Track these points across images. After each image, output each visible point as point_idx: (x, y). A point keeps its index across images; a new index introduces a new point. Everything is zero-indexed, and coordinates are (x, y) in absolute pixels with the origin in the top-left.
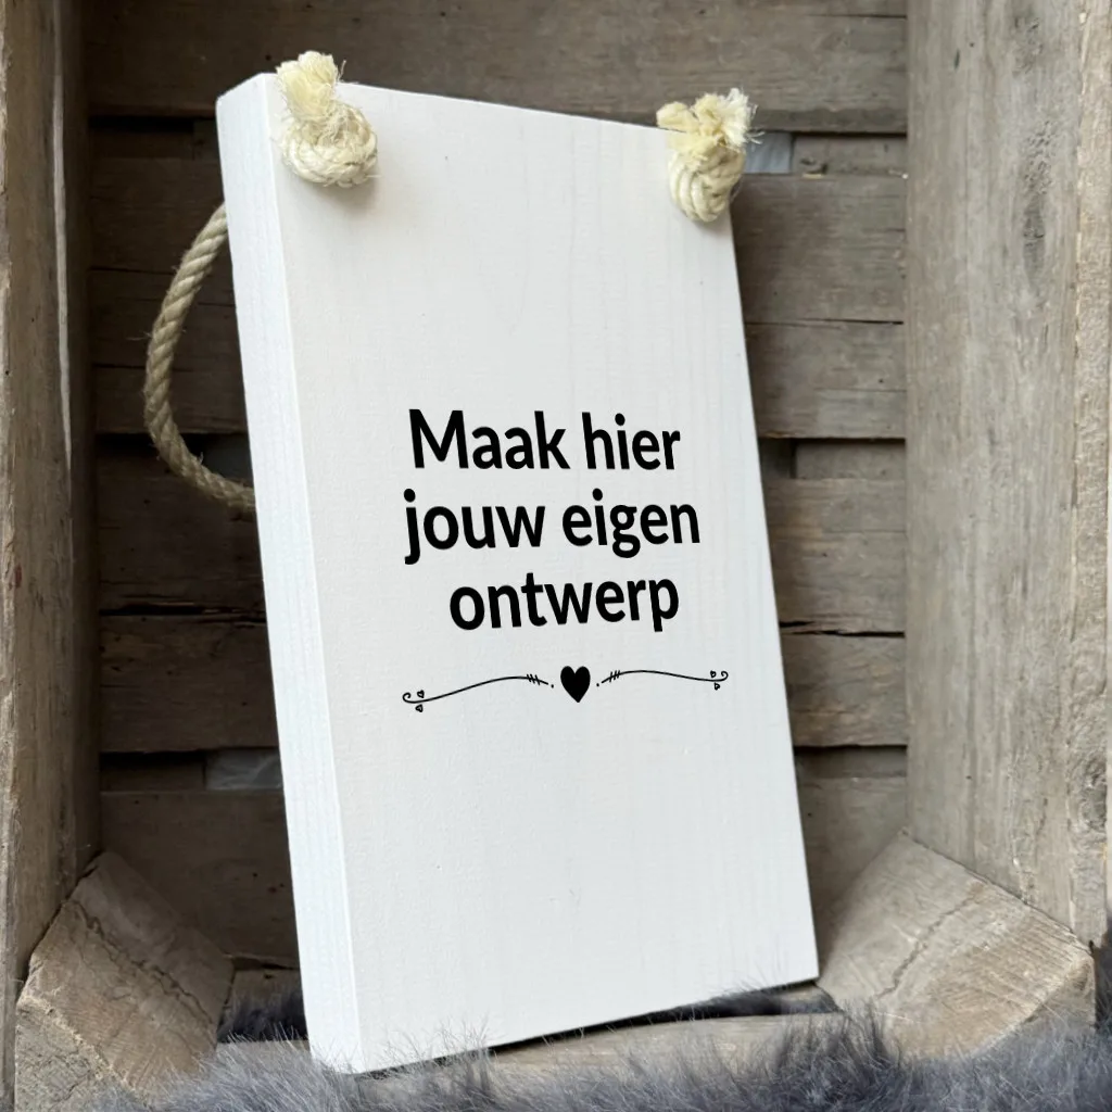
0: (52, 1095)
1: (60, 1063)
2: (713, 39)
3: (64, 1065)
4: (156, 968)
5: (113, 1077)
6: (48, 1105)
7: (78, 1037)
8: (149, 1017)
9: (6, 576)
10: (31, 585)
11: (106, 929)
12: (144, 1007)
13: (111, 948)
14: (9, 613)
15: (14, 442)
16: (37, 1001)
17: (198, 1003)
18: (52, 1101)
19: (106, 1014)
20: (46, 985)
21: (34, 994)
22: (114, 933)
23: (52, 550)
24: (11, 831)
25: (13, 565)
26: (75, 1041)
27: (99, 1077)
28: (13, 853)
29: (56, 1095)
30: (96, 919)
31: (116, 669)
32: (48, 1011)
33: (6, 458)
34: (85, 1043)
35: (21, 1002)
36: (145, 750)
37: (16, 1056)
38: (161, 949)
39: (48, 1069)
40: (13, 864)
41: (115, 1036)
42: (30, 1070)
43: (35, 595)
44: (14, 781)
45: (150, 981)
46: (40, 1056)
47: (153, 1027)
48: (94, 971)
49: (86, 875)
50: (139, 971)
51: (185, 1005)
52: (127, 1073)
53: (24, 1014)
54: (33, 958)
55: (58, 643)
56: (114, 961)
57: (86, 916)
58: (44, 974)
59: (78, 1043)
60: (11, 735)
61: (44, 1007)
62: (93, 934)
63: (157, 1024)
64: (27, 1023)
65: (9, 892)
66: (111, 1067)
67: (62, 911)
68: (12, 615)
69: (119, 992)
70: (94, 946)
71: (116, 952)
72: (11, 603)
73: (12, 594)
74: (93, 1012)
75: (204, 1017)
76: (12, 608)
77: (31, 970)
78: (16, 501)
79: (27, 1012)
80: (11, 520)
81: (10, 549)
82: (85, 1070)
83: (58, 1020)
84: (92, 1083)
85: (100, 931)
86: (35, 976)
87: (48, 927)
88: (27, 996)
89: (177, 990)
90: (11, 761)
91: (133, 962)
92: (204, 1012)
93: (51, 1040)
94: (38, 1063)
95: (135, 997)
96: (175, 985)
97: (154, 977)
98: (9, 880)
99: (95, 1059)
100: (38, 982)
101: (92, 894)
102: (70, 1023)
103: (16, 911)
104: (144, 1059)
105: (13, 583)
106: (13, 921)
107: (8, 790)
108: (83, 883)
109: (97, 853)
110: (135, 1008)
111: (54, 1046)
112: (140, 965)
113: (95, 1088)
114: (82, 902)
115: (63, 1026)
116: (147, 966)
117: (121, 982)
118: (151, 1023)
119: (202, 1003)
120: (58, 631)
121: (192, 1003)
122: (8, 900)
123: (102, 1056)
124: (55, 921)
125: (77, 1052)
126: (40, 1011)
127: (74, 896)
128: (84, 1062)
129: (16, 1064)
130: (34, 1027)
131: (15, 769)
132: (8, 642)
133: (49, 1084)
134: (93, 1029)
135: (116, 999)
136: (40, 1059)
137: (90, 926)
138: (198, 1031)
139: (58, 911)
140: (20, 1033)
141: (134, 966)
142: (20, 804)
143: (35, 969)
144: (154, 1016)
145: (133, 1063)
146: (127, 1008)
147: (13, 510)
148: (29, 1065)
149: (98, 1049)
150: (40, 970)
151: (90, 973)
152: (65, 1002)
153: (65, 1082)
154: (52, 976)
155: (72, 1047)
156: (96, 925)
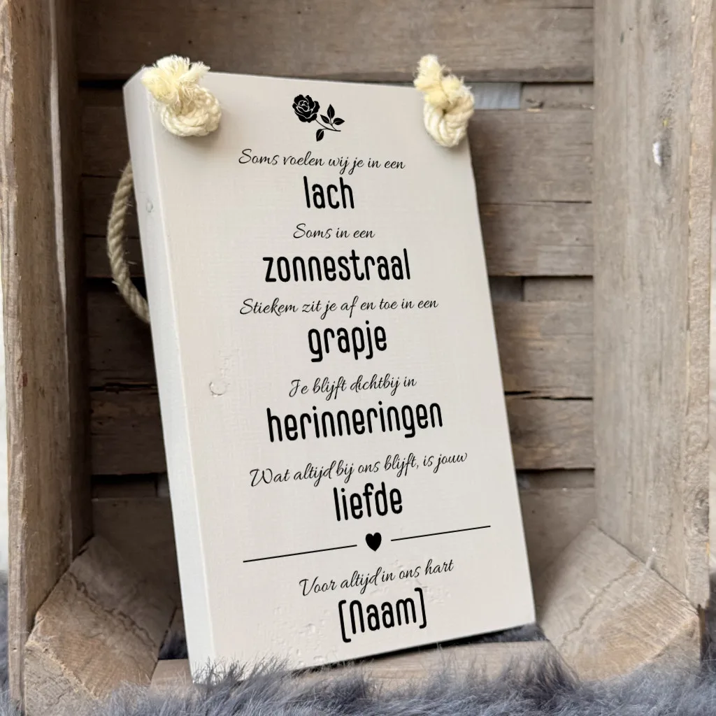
0: (47, 701)
1: (52, 682)
2: (470, 24)
3: (54, 683)
4: (121, 613)
5: (85, 691)
6: (46, 708)
7: (63, 666)
8: (113, 647)
9: (17, 380)
10: (35, 385)
11: (90, 590)
12: (110, 641)
13: (91, 602)
14: (19, 403)
15: (20, 297)
16: (38, 645)
17: (147, 634)
18: (47, 705)
19: (84, 649)
20: (44, 632)
21: (36, 640)
22: (95, 592)
23: (51, 359)
24: (23, 537)
25: (21, 373)
26: (60, 668)
27: (76, 691)
28: (24, 551)
29: (49, 702)
30: (83, 584)
31: (101, 423)
32: (44, 650)
33: (16, 306)
34: (67, 670)
35: (28, 645)
36: (119, 473)
37: (25, 678)
38: (125, 601)
39: (45, 686)
40: (24, 557)
41: (88, 663)
42: (34, 686)
43: (38, 388)
44: (24, 506)
45: (115, 622)
46: (39, 677)
47: (114, 654)
48: (79, 619)
49: (80, 554)
50: (109, 617)
51: (138, 637)
52: (94, 687)
53: (29, 652)
54: (38, 615)
55: (56, 416)
56: (93, 611)
57: (77, 582)
58: (44, 625)
59: (63, 670)
60: (21, 478)
61: (41, 648)
62: (80, 594)
63: (117, 651)
64: (31, 657)
65: (21, 575)
66: (83, 684)
67: (61, 581)
68: (22, 404)
69: (94, 632)
70: (79, 602)
71: (94, 605)
72: (21, 397)
73: (21, 391)
74: (76, 647)
75: (152, 644)
76: (21, 400)
77: (36, 622)
78: (22, 333)
79: (31, 651)
80: (20, 346)
81: (19, 363)
82: (67, 686)
83: (51, 655)
84: (71, 694)
85: (86, 592)
86: (38, 627)
87: (50, 592)
88: (31, 642)
89: (134, 627)
90: (22, 494)
91: (106, 611)
92: (151, 641)
93: (46, 668)
94: (38, 682)
95: (105, 635)
96: (133, 623)
97: (120, 619)
98: (22, 568)
99: (73, 680)
100: (39, 631)
101: (82, 568)
102: (58, 657)
103: (26, 586)
104: (106, 677)
105: (22, 385)
106: (24, 593)
107: (20, 512)
108: (78, 560)
109: (89, 538)
110: (104, 643)
111: (48, 671)
112: (110, 612)
113: (74, 697)
114: (76, 574)
115: (54, 660)
116: (115, 612)
117: (96, 625)
118: (113, 651)
119: (150, 635)
120: (57, 408)
121: (143, 635)
122: (21, 580)
123: (78, 677)
124: (55, 588)
125: (62, 675)
126: (39, 650)
127: (70, 570)
128: (67, 682)
129: (25, 683)
130: (36, 659)
131: (24, 499)
132: (19, 420)
133: (46, 695)
134: (74, 660)
135: (92, 637)
136: (39, 680)
137: (79, 589)
138: (145, 654)
139: (57, 581)
140: (27, 663)
141: (106, 613)
142: (28, 520)
143: (38, 622)
144: (116, 646)
145: (98, 680)
146: (98, 643)
147: (21, 339)
148: (32, 683)
149: (76, 674)
150: (42, 622)
151: (74, 620)
152: (56, 644)
153: (55, 694)
154: (49, 626)
155: (59, 672)
156: (83, 588)
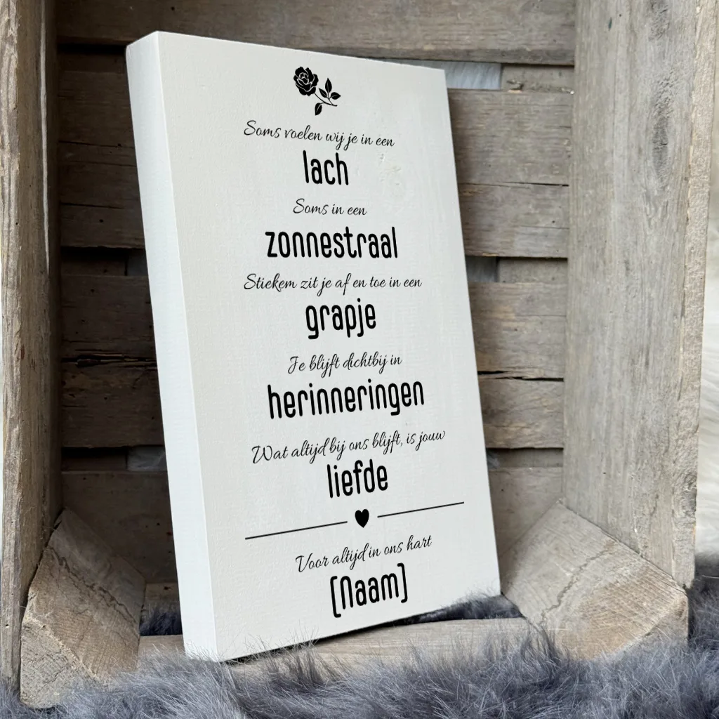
0: (44, 679)
1: (49, 659)
3: (52, 660)
5: (83, 668)
7: (61, 643)
8: (100, 623)
9: (15, 353)
10: (29, 356)
12: (96, 617)
14: (17, 376)
15: (20, 268)
16: (35, 621)
17: (127, 610)
18: (44, 682)
19: (75, 625)
21: (32, 617)
24: (18, 512)
25: (20, 346)
27: (73, 668)
28: (18, 526)
29: (46, 679)
31: (72, 395)
32: (42, 627)
33: (16, 277)
34: (65, 647)
35: (25, 620)
38: (103, 575)
39: (41, 663)
40: (18, 532)
41: (81, 640)
42: (30, 664)
44: (20, 481)
45: (98, 598)
46: (37, 654)
47: (102, 630)
48: (66, 595)
49: (56, 528)
50: (91, 592)
51: (120, 612)
52: (91, 664)
53: (27, 629)
54: (31, 591)
56: (77, 586)
58: (37, 601)
59: (60, 647)
60: (17, 453)
61: (39, 625)
62: (63, 569)
63: (105, 628)
64: (29, 635)
65: (15, 550)
66: (81, 661)
67: (45, 556)
68: (19, 377)
69: (81, 608)
72: (18, 369)
73: (19, 364)
74: (68, 624)
75: (131, 619)
76: (19, 372)
77: (29, 598)
78: (21, 305)
79: (29, 628)
80: (18, 318)
81: (18, 336)
82: (65, 663)
83: (48, 632)
84: (69, 671)
85: (67, 566)
86: (31, 603)
88: (28, 617)
90: (17, 469)
91: (87, 586)
93: (44, 645)
94: (35, 659)
95: (91, 611)
98: (16, 543)
99: (71, 656)
100: (33, 607)
102: (55, 634)
103: (20, 561)
104: (100, 653)
105: (20, 357)
106: (18, 568)
107: (16, 487)
108: (55, 534)
109: (60, 512)
110: (91, 618)
111: (45, 648)
113: (71, 675)
114: (55, 549)
115: (52, 637)
117: (82, 601)
118: (100, 627)
121: (123, 610)
122: (15, 555)
123: (75, 654)
125: (60, 653)
126: (37, 627)
127: (50, 544)
128: (65, 659)
129: (22, 660)
130: (33, 636)
131: (20, 474)
132: (16, 394)
133: (43, 672)
134: (69, 637)
135: (80, 613)
136: (36, 657)
138: (128, 630)
140: (25, 641)
141: (88, 589)
142: (23, 496)
143: (32, 598)
144: (103, 623)
145: (93, 657)
146: (86, 619)
147: (20, 311)
148: (29, 660)
149: (73, 650)
150: (35, 598)
151: (63, 596)
153: (52, 671)
155: (57, 650)
156: (64, 563)
